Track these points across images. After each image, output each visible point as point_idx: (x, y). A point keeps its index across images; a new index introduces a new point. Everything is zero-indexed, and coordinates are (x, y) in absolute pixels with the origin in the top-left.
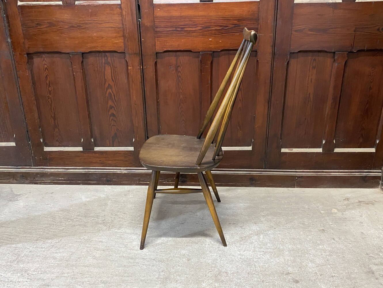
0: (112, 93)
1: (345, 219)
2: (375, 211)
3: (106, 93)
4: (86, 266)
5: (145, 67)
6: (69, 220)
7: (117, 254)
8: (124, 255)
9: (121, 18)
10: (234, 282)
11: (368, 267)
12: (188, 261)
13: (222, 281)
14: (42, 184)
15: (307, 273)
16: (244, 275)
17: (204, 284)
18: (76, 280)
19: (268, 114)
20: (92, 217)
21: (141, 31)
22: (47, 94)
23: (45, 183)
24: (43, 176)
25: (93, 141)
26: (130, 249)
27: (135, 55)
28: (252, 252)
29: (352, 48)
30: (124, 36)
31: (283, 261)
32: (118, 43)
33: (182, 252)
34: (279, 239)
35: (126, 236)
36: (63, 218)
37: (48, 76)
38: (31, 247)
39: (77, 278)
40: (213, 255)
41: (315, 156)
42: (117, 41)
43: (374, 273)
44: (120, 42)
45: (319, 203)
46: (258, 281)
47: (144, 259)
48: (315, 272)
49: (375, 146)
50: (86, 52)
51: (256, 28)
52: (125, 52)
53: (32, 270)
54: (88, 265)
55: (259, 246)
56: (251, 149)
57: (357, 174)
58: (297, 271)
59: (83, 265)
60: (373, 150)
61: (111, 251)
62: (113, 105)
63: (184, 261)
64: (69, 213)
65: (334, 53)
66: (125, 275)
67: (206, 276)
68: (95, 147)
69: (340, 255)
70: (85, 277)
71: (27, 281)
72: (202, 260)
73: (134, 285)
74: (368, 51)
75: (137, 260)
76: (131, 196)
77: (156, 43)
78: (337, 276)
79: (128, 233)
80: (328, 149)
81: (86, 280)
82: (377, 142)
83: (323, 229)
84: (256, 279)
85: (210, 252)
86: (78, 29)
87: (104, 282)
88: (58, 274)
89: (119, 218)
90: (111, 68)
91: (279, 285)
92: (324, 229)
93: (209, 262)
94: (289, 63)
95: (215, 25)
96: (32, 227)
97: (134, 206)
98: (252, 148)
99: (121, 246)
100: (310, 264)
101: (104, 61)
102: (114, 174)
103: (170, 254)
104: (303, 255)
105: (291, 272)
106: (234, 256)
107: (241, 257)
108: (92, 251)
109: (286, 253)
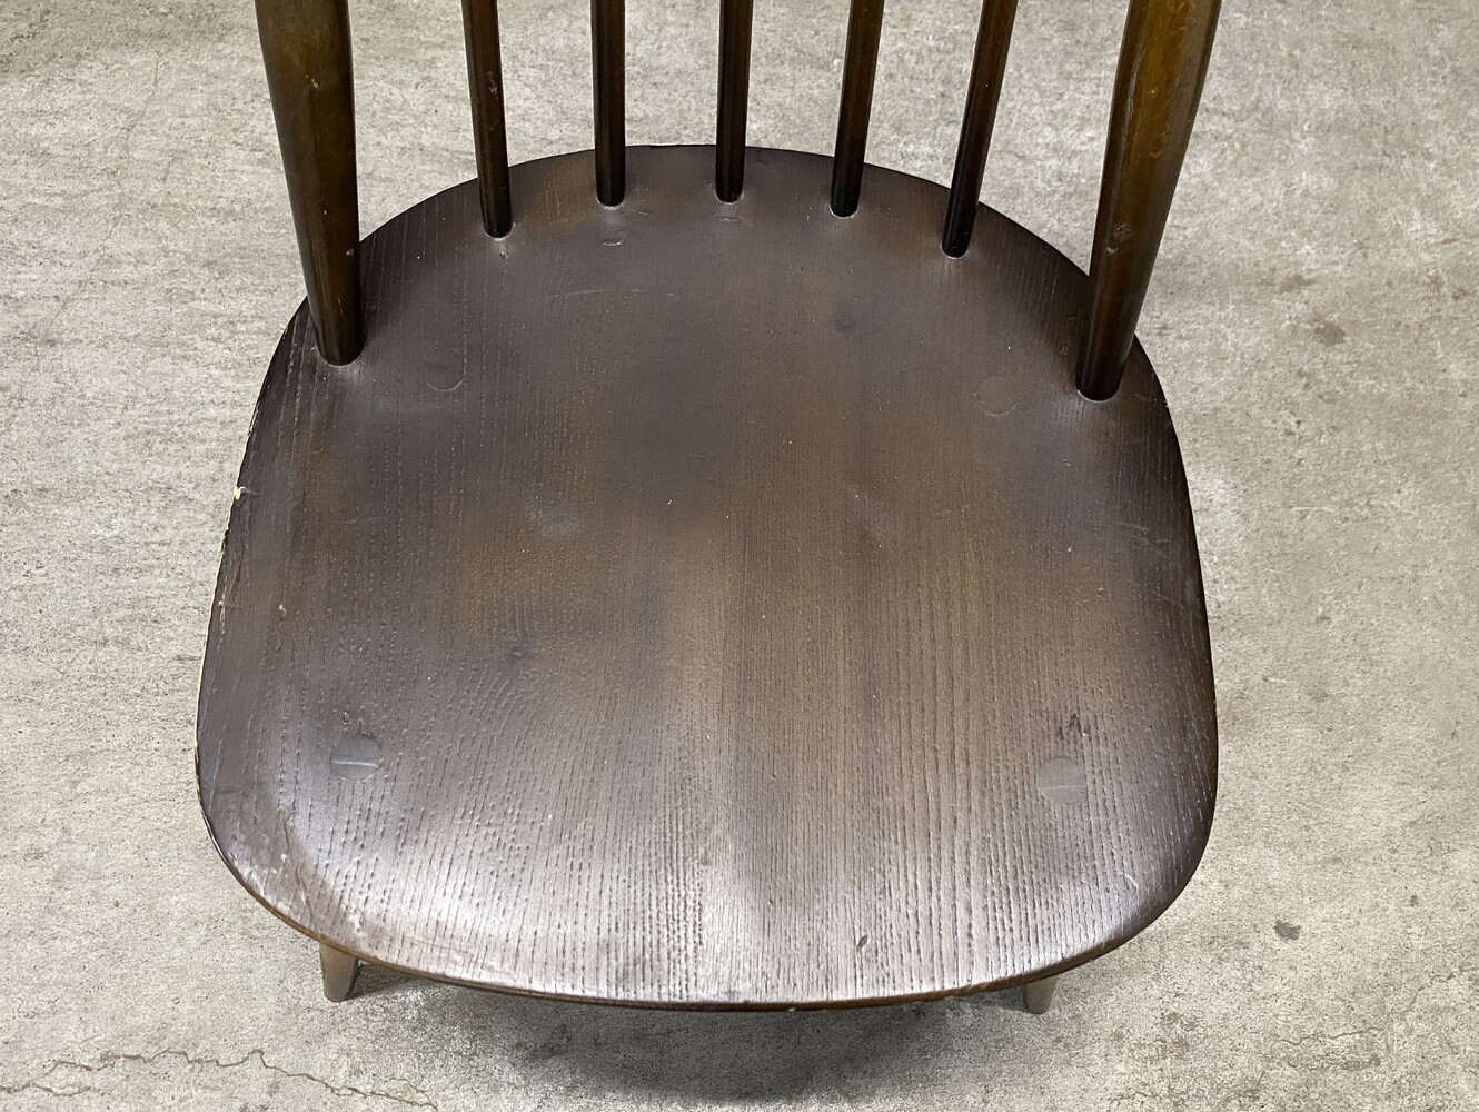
4: (226, 213)
7: (382, 132)
8: (426, 141)
15: (1390, 284)
18: (192, 304)
31: (1281, 198)
34: (1275, 45)
39: (193, 296)
40: (910, 149)
48: (1432, 273)
54: (237, 207)
58: (1340, 268)
59: (209, 204)
85: (898, 129)
88: (82, 263)
91: (1242, 356)
100: (1417, 226)
104: (1387, 161)
105: (1313, 275)
106: (1022, 158)
107: (1064, 170)
108: (239, 105)
109: (1302, 146)
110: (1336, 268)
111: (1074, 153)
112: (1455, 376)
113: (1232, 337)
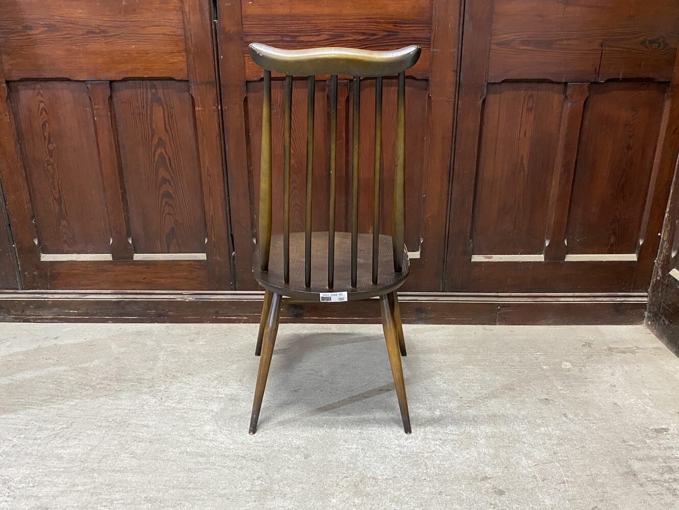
0: (164, 154)
1: (585, 380)
2: (637, 366)
3: (154, 154)
4: (118, 471)
5: (226, 107)
6: (87, 388)
7: (175, 448)
8: (188, 450)
9: (181, 17)
10: (389, 495)
11: (625, 464)
12: (306, 458)
13: (368, 495)
14: (39, 321)
15: (519, 478)
16: (407, 483)
17: (334, 500)
18: (100, 496)
19: (449, 194)
20: (131, 381)
21: (218, 41)
22: (46, 157)
23: (42, 320)
24: (39, 307)
25: (130, 242)
26: (200, 439)
27: (208, 85)
28: (420, 441)
29: (597, 75)
30: (187, 51)
31: (477, 455)
32: (177, 64)
33: (295, 442)
34: (468, 417)
35: (191, 416)
36: (77, 383)
37: (47, 124)
38: (15, 437)
39: (101, 494)
40: (350, 446)
41: (531, 267)
42: (173, 59)
43: (637, 474)
44: (179, 60)
45: (539, 352)
46: (432, 493)
47: (225, 456)
48: (533, 474)
49: (637, 249)
50: (118, 79)
51: (427, 39)
52: (190, 81)
53: (17, 479)
54: (122, 469)
55: (433, 430)
56: (419, 257)
57: (604, 300)
59: (113, 469)
60: (633, 257)
61: (165, 443)
62: (168, 177)
63: (298, 459)
64: (87, 374)
65: (566, 83)
66: (190, 486)
67: (337, 484)
68: (135, 254)
69: (576, 443)
70: (116, 492)
71: (6, 501)
72: (330, 456)
73: (206, 504)
74: (625, 80)
75: (212, 459)
76: (201, 343)
77: (247, 63)
78: (572, 482)
79: (197, 410)
80: (555, 255)
81: (118, 496)
82: (641, 243)
83: (546, 398)
84: (428, 489)
85: (345, 442)
86: (103, 36)
87: (150, 500)
88: (64, 486)
89: (180, 382)
90: (163, 108)
91: (469, 500)
92: (548, 398)
93: (343, 460)
94: (486, 101)
95: (355, 32)
96: (17, 400)
97: (208, 361)
98: (421, 254)
99: (183, 434)
100: (524, 461)
101: (150, 96)
102: (171, 303)
103: (272, 446)
104: (510, 445)
105: (491, 476)
106: (388, 448)
107: (402, 451)
108: (129, 443)
109: (481, 442)
110: (499, 474)
111: (405, 446)
112: (548, 503)
113: (465, 494)
